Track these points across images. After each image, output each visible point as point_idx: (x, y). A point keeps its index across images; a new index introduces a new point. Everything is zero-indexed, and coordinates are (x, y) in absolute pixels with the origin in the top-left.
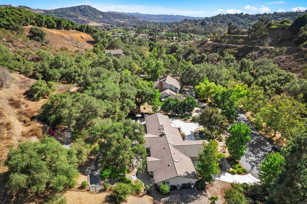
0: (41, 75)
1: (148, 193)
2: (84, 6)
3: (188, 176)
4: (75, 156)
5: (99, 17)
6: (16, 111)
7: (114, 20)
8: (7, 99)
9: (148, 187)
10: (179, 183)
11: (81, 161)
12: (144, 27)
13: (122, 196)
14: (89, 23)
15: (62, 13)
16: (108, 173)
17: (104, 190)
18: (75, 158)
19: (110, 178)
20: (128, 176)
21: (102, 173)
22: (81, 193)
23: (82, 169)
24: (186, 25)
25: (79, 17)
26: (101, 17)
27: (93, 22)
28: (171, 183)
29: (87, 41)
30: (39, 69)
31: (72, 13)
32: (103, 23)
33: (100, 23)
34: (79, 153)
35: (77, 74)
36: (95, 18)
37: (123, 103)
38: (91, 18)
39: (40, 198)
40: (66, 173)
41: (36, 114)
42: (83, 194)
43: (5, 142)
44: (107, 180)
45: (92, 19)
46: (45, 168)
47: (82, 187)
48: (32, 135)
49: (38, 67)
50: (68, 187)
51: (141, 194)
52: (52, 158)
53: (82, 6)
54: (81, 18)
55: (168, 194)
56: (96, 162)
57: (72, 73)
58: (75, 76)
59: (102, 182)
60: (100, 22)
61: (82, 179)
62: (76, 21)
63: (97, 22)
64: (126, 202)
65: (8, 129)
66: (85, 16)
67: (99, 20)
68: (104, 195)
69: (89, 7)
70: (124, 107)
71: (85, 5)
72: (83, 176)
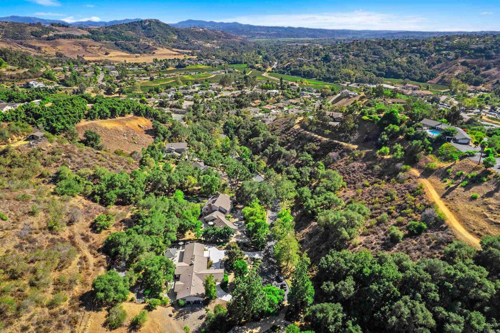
0: (99, 197)
1: (172, 305)
2: (149, 21)
3: (198, 295)
4: (128, 282)
5: (172, 39)
6: (87, 244)
7: (196, 43)
8: (80, 234)
9: (172, 301)
10: (193, 300)
11: (131, 285)
12: (239, 60)
13: (153, 306)
14: (156, 49)
15: (115, 34)
16: (149, 292)
17: (144, 302)
18: (128, 283)
19: (149, 295)
20: (161, 295)
21: (144, 292)
22: (131, 303)
23: (132, 289)
24: (300, 61)
25: (141, 40)
26: (176, 38)
27: (162, 47)
28: (187, 300)
29: (145, 131)
30: (97, 192)
31: (130, 32)
32: (177, 50)
33: (174, 49)
34: (131, 279)
35: (132, 195)
36: (166, 41)
37: (165, 236)
38: (160, 40)
39: (109, 305)
40: (123, 292)
41: (100, 246)
42: (132, 304)
43: (86, 271)
44: (147, 296)
45: (160, 42)
46: (113, 290)
47: (132, 300)
48: (100, 266)
49: (96, 190)
50: (124, 300)
51: (167, 306)
52: (116, 285)
53: (145, 21)
54: (143, 42)
55: (182, 307)
56: (142, 284)
57: (127, 194)
58: (130, 197)
59: (144, 298)
60: (173, 47)
61: (131, 295)
62: (136, 46)
63: (168, 48)
64: (156, 309)
65: (86, 261)
66: (150, 37)
67: (172, 43)
68: (144, 305)
69: (157, 23)
70: (166, 241)
71: (151, 19)
72: (132, 294)
